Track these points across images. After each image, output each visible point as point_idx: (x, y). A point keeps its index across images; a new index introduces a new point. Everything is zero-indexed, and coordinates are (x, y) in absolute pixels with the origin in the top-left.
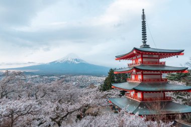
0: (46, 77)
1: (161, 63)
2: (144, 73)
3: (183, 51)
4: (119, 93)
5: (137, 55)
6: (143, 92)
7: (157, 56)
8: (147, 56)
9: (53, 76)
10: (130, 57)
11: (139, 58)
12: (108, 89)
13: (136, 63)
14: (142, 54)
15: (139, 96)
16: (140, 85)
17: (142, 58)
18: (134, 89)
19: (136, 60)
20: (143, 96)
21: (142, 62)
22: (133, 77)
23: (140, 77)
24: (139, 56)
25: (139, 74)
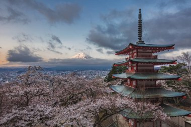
1: (154, 57)
2: (139, 64)
3: (173, 45)
4: (120, 83)
6: (137, 80)
7: (151, 51)
9: (66, 71)
10: (128, 52)
13: (132, 57)
14: (137, 49)
15: (134, 83)
16: (135, 74)
17: (137, 52)
18: (129, 78)
19: (133, 55)
20: (137, 83)
21: (137, 56)
22: (130, 69)
23: (135, 68)
24: (135, 51)
25: (135, 66)
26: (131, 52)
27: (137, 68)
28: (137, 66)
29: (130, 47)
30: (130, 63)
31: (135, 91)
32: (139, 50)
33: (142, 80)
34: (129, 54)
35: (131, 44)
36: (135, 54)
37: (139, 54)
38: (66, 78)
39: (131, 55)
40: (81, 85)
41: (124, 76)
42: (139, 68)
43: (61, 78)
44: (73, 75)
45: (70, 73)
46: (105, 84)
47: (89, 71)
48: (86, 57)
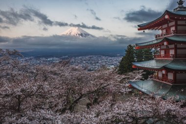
0: (44, 59)
2: (179, 46)
5: (170, 22)
6: (175, 72)
8: (183, 23)
9: (53, 57)
11: (172, 26)
12: (126, 72)
13: (168, 32)
14: (176, 20)
15: (171, 76)
16: (173, 62)
17: (176, 25)
19: (168, 29)
20: (175, 77)
21: (176, 31)
22: (163, 53)
23: (172, 52)
24: (173, 23)
25: (172, 49)
26: (166, 26)
27: (176, 52)
28: (176, 49)
29: (167, 17)
30: (165, 43)
32: (179, 22)
34: (162, 29)
35: (167, 12)
36: (173, 29)
37: (179, 28)
38: (55, 69)
41: (152, 64)
44: (66, 63)
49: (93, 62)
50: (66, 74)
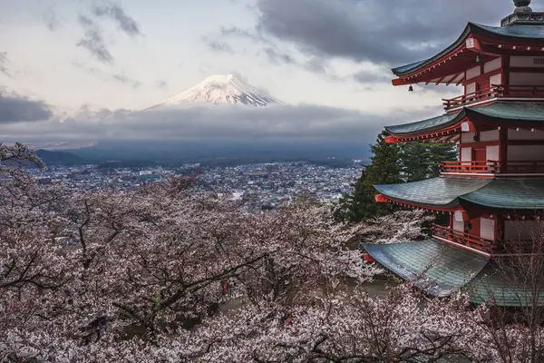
0: (126, 172)
6: (500, 215)
8: (528, 62)
10: (457, 72)
11: (494, 73)
13: (481, 93)
14: (506, 54)
15: (487, 230)
16: (493, 184)
17: (506, 70)
18: (461, 203)
19: (482, 83)
20: (500, 229)
21: (506, 89)
22: (466, 156)
23: (493, 154)
24: (496, 64)
25: (492, 143)
26: (474, 72)
27: (503, 153)
28: (504, 143)
29: (471, 44)
30: (465, 126)
31: (490, 266)
32: (515, 61)
33: (529, 214)
34: (465, 82)
35: (473, 30)
36: (496, 80)
37: (515, 78)
38: (146, 202)
39: (472, 88)
40: (220, 238)
41: (434, 191)
42: (512, 150)
43: (122, 199)
44: (182, 186)
45: (165, 175)
46: (339, 233)
47: (260, 169)
48: (244, 98)
49: (278, 183)
50: (179, 220)
